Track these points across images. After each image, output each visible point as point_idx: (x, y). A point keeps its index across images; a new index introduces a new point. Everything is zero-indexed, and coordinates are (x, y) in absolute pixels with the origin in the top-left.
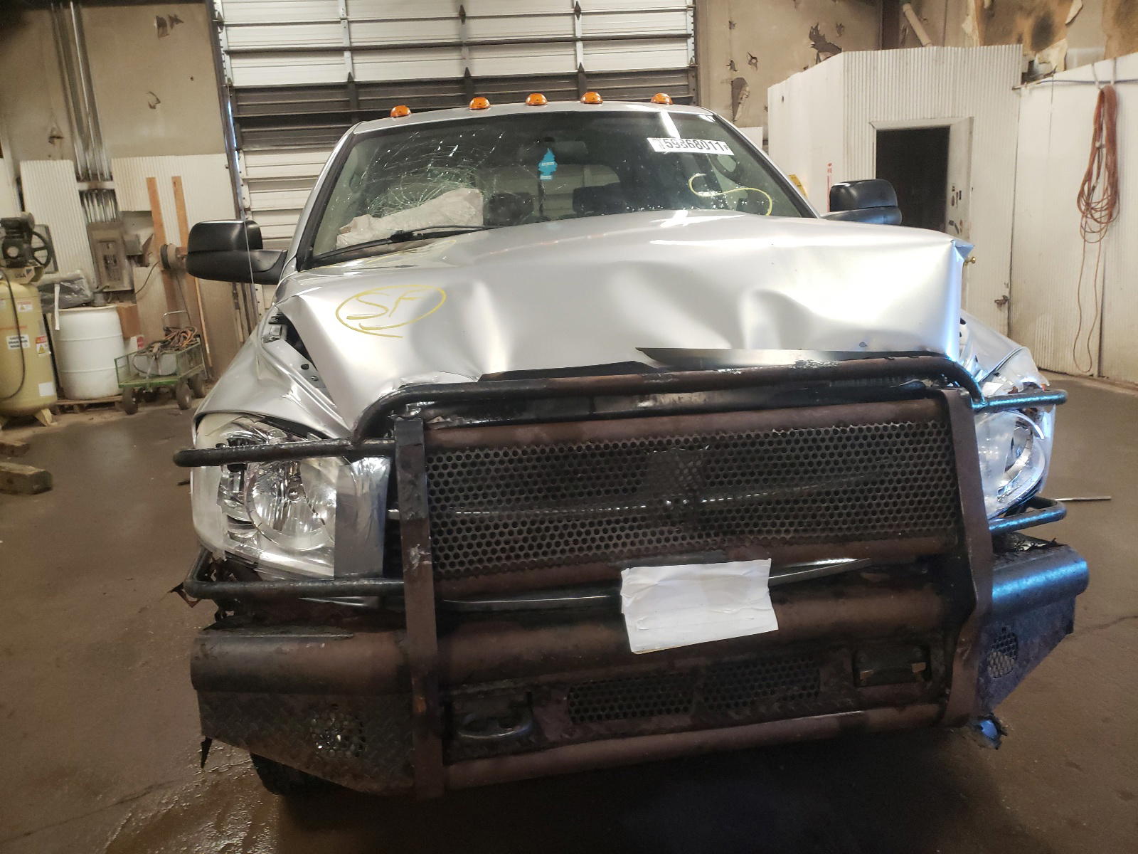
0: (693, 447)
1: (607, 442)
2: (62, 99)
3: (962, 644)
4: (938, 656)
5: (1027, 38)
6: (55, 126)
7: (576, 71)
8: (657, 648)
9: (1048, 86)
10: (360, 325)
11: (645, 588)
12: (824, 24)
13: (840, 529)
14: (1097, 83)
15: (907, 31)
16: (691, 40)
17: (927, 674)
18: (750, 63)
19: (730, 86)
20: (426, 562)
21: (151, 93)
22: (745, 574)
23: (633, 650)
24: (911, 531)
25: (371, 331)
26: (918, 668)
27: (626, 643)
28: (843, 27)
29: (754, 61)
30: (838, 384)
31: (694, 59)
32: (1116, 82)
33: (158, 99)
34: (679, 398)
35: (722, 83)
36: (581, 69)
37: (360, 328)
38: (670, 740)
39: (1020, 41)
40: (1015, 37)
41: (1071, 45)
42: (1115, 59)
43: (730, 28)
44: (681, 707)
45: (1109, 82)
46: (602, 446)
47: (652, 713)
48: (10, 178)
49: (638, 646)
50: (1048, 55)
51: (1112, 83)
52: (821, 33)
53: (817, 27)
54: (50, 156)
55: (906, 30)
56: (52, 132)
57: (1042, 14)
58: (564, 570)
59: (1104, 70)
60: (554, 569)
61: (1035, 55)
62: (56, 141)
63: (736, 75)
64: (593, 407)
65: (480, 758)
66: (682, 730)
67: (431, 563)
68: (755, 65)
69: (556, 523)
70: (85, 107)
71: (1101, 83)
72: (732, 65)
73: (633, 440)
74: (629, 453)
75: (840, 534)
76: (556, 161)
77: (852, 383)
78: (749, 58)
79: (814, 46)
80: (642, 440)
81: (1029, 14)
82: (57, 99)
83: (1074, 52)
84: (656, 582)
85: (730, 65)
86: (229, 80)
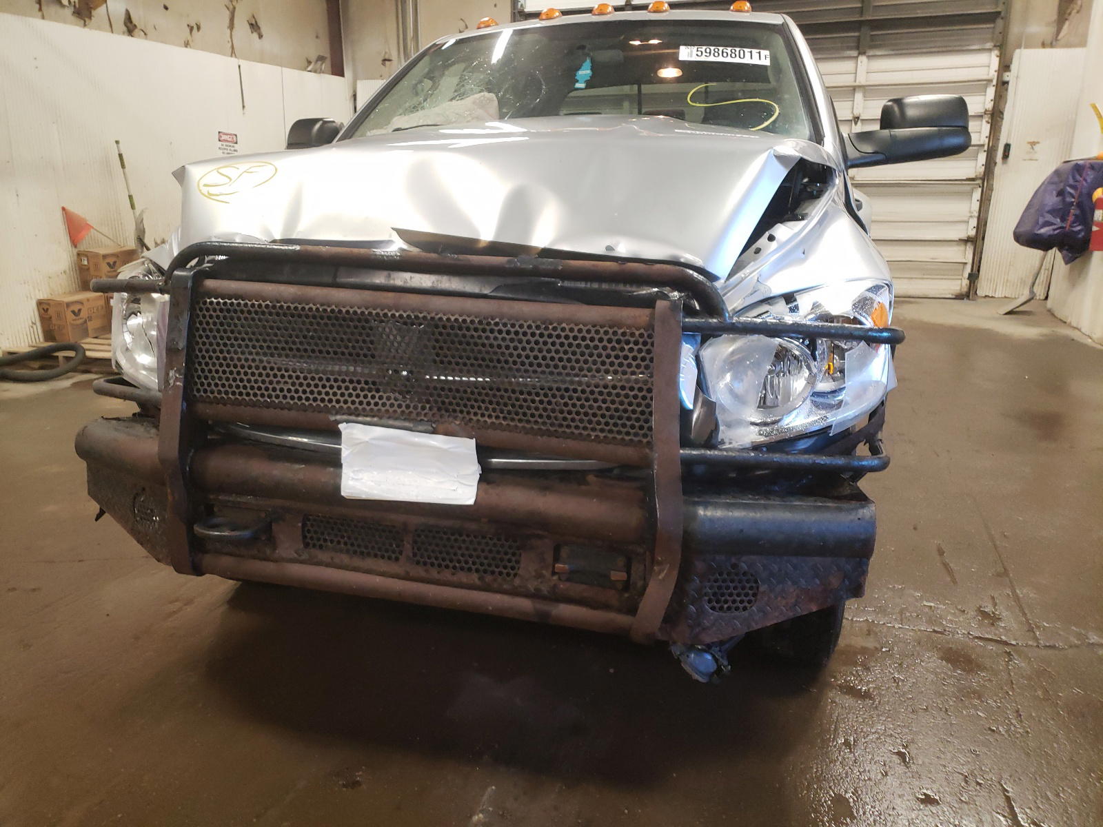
0: (408, 322)
1: (334, 307)
2: (395, 25)
3: (659, 563)
4: (637, 569)
6: (387, 50)
8: (364, 497)
10: (208, 192)
11: (361, 443)
13: (536, 422)
17: (627, 585)
20: (178, 383)
21: (462, 19)
22: (450, 448)
23: (343, 494)
24: (605, 437)
25: (212, 197)
26: (618, 576)
27: (338, 488)
30: (567, 284)
33: (466, 25)
34: (411, 278)
37: (207, 195)
38: (377, 581)
44: (393, 556)
46: (329, 310)
47: (369, 554)
48: (349, 94)
49: (348, 491)
54: (381, 76)
56: (385, 55)
58: (293, 414)
60: (286, 412)
62: (387, 62)
64: (335, 277)
65: (227, 554)
66: (393, 576)
67: (181, 384)
69: (291, 373)
70: (410, 33)
73: (356, 308)
74: (352, 320)
75: (535, 427)
76: (592, 70)
77: (582, 285)
80: (363, 309)
82: (391, 26)
84: (367, 439)
86: (522, 5)
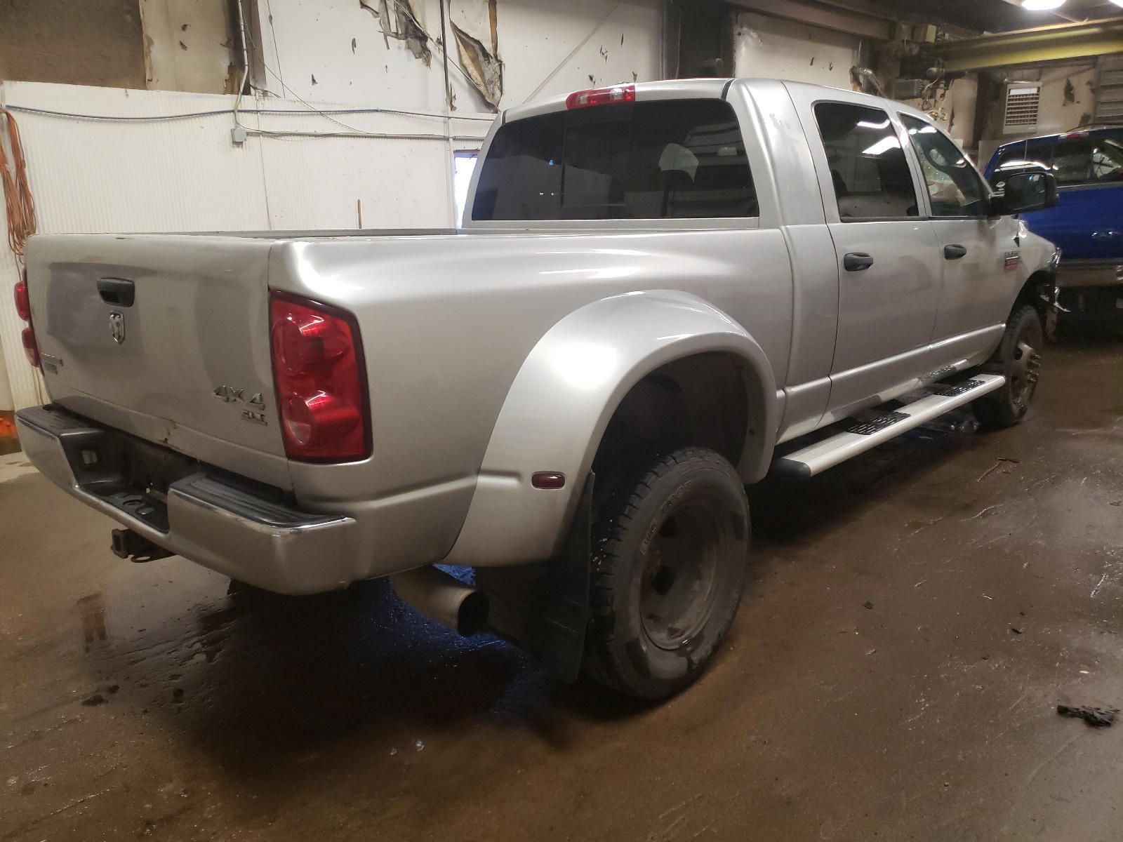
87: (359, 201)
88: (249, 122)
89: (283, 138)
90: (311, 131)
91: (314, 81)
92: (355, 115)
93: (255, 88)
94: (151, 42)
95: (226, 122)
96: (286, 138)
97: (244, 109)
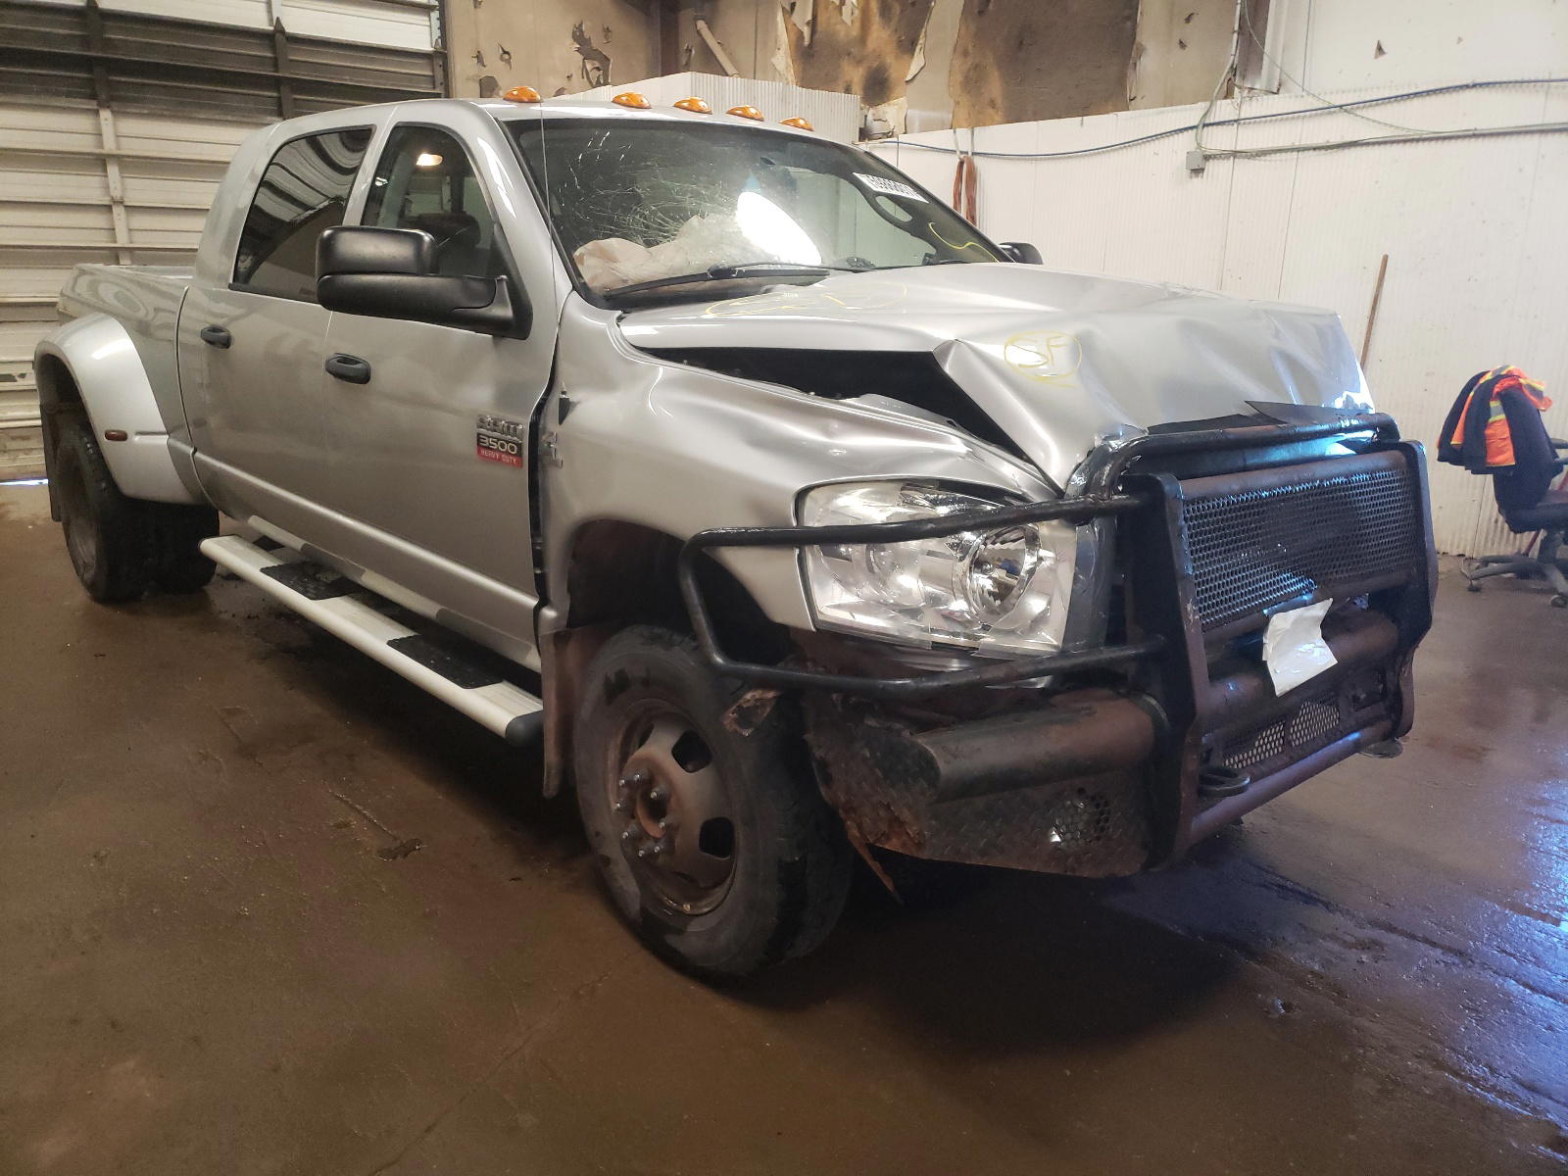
5: (857, 87)
7: (272, 28)
9: (892, 148)
12: (589, 23)
14: (958, 153)
15: (693, 52)
16: (435, 15)
18: (502, 59)
19: (478, 85)
28: (610, 31)
29: (506, 57)
31: (440, 40)
32: (973, 154)
35: (468, 79)
36: (279, 29)
39: (848, 90)
40: (842, 85)
41: (910, 106)
42: (973, 128)
43: (475, 7)
45: (967, 153)
50: (884, 113)
51: (970, 154)
52: (586, 35)
53: (581, 25)
55: (691, 51)
57: (875, 65)
59: (962, 140)
61: (868, 110)
63: (485, 73)
68: (508, 62)
71: (961, 152)
72: (479, 57)
78: (501, 51)
79: (579, 50)
81: (859, 62)
83: (915, 114)
85: (477, 57)
87: (1385, 259)
88: (1218, 140)
89: (1268, 157)
90: (1287, 144)
91: (1380, 49)
92: (1416, 101)
93: (1240, 88)
94: (1141, 51)
95: (1185, 143)
96: (1273, 156)
97: (1217, 120)
